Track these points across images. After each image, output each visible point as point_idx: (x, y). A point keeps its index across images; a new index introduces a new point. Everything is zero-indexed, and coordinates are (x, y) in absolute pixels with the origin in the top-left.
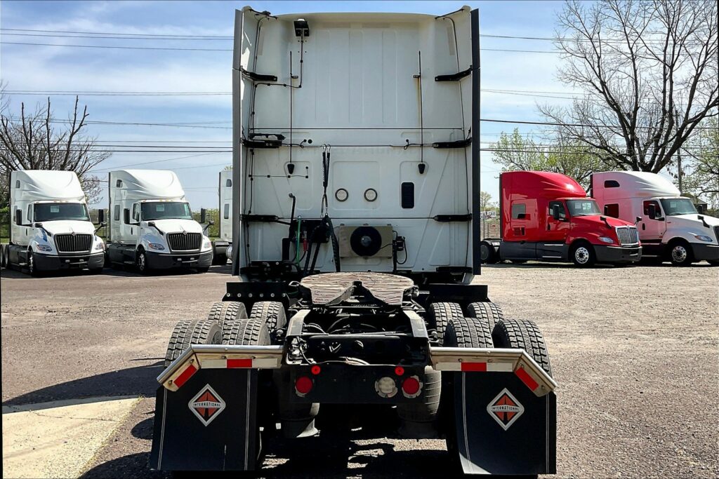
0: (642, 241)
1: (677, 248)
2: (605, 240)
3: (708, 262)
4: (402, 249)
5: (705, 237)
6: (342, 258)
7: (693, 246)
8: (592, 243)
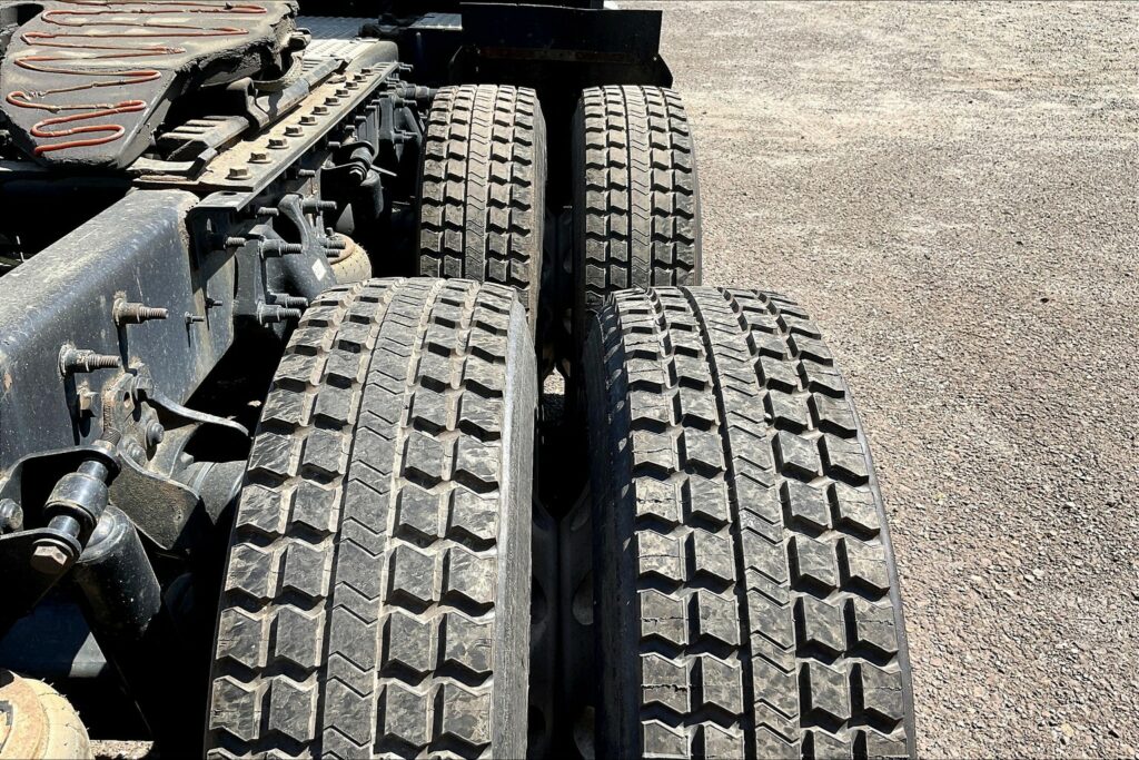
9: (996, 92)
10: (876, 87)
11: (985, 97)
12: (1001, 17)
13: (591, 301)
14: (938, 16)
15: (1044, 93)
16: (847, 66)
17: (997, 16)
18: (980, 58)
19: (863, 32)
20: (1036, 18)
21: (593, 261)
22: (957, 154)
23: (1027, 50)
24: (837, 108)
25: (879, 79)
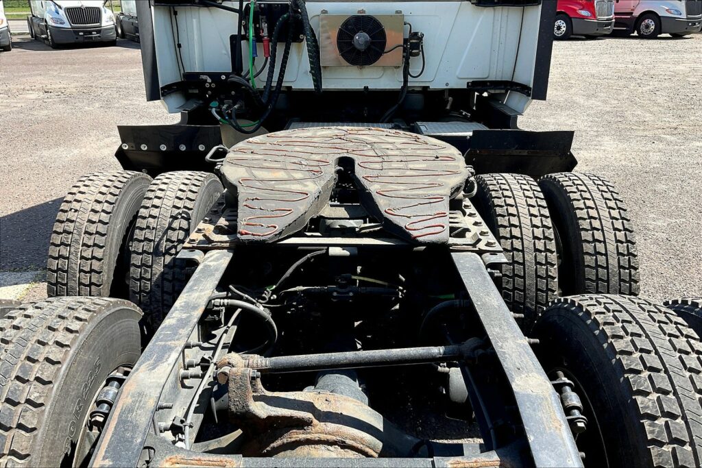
0: (616, 14)
1: (646, 21)
2: (584, 13)
3: (670, 34)
4: (417, 54)
5: (676, 10)
6: (325, 67)
7: (662, 19)
8: (571, 16)
9: (665, 136)
10: (596, 134)
11: (660, 139)
12: (651, 87)
13: (588, 286)
14: (614, 88)
15: (693, 136)
16: (573, 120)
17: (649, 87)
18: (648, 115)
19: (574, 98)
20: (671, 87)
21: (588, 266)
22: (658, 175)
23: (674, 109)
24: (579, 147)
25: (595, 129)
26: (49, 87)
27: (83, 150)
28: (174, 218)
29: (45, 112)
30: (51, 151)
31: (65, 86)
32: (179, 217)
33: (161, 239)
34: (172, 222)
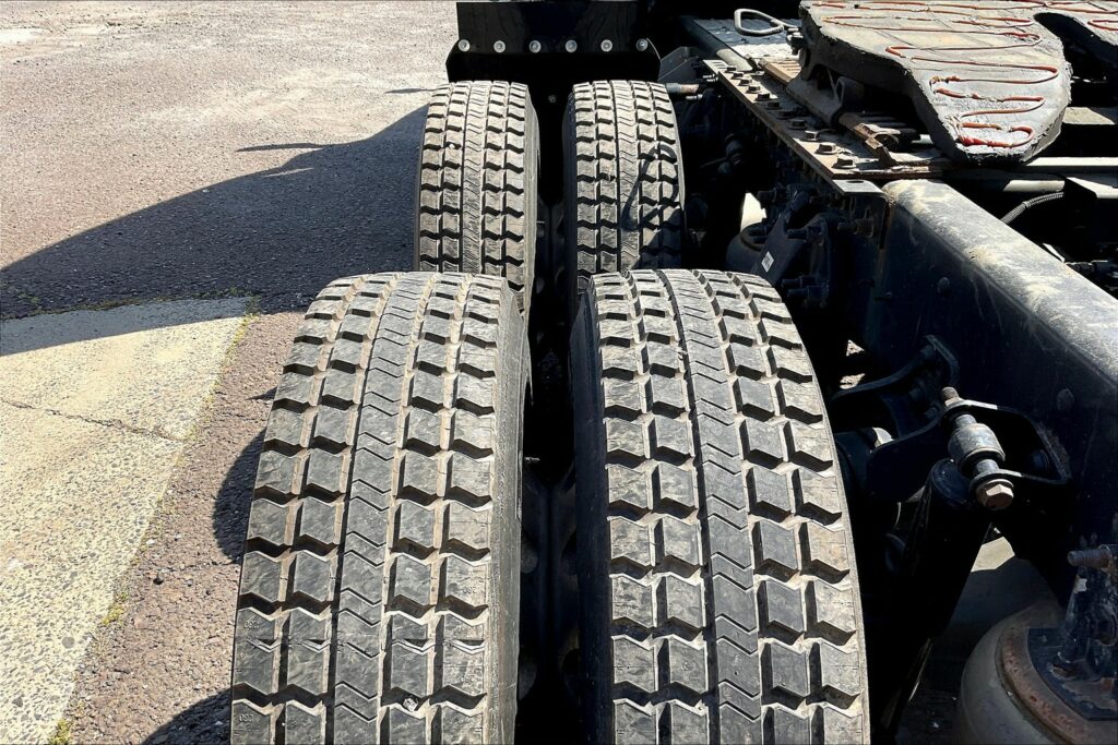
26: (113, 16)
27: (218, 110)
28: (649, 158)
29: (126, 54)
30: (164, 113)
31: (141, 15)
32: (656, 156)
33: (631, 199)
34: (647, 164)
